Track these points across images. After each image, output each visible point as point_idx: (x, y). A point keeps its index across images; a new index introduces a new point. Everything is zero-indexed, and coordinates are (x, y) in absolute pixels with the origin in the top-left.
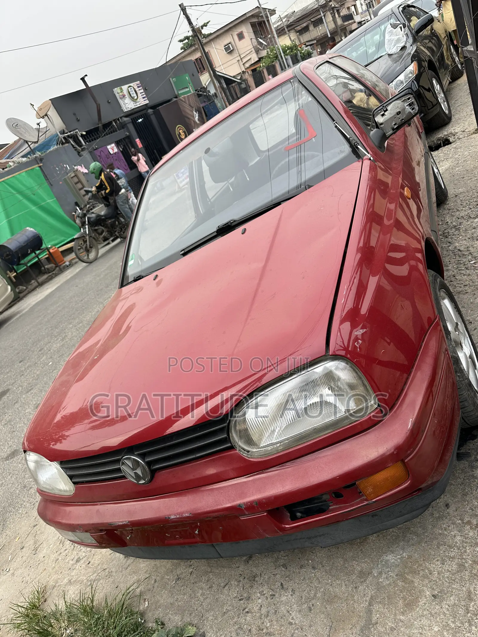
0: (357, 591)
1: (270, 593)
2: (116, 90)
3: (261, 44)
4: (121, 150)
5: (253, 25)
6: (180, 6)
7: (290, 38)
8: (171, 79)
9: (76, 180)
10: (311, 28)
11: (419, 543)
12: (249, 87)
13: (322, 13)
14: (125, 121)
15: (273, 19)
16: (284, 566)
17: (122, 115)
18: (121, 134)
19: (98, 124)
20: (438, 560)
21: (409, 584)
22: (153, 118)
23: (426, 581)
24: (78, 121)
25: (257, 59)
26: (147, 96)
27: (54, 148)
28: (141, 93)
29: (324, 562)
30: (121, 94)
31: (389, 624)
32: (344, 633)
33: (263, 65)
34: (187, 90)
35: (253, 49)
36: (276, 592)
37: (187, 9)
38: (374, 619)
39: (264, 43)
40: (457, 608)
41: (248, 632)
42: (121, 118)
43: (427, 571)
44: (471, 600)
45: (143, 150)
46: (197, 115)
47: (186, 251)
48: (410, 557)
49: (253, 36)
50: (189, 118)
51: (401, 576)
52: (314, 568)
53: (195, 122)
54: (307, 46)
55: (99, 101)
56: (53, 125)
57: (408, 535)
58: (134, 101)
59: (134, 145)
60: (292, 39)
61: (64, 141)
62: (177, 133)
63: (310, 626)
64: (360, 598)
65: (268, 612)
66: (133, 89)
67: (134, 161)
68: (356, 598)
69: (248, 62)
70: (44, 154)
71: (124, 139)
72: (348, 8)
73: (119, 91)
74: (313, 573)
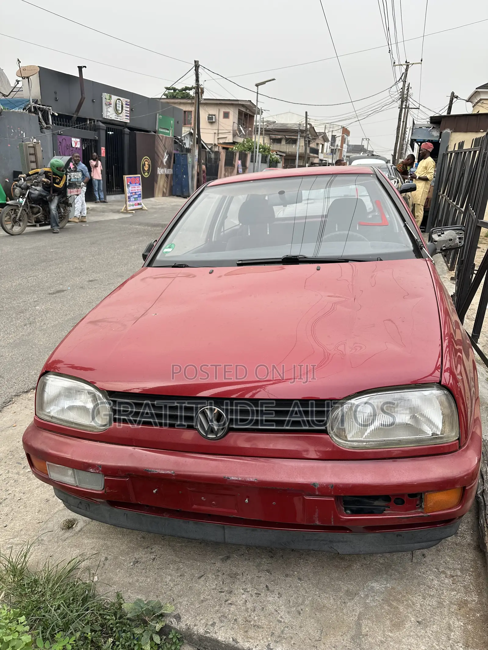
0: (346, 606)
1: (255, 592)
2: (105, 95)
3: (240, 131)
4: (84, 148)
5: (240, 113)
6: (195, 62)
7: (264, 140)
8: (158, 115)
9: (32, 151)
10: (283, 142)
11: (402, 579)
12: (219, 160)
13: (299, 135)
14: (100, 126)
15: (257, 118)
16: (268, 571)
17: (101, 119)
18: (90, 135)
19: (74, 114)
20: (419, 595)
21: (394, 609)
22: (127, 139)
23: (410, 610)
24: (57, 100)
25: (231, 141)
26: (130, 116)
27: (20, 110)
28: (126, 111)
29: (310, 576)
30: (108, 101)
31: (380, 638)
32: (335, 638)
33: (235, 149)
34: (167, 131)
35: (232, 131)
36: (262, 592)
37: (200, 68)
38: (364, 631)
39: (243, 131)
40: (439, 635)
41: (234, 621)
42: (97, 121)
43: (410, 602)
44: (451, 630)
45: (104, 160)
46: (167, 157)
47: (244, 262)
48: (393, 588)
49: (236, 121)
50: (158, 156)
51: (386, 601)
52: (300, 579)
53: (162, 162)
54: (277, 154)
55: (86, 95)
56: (30, 90)
57: (390, 571)
58: (116, 113)
59: (98, 151)
60: (265, 142)
61: (33, 110)
62: (142, 163)
63: (301, 627)
64: (349, 612)
65: (255, 607)
66: (121, 103)
67: (91, 165)
68: (344, 611)
69: (223, 139)
70: (7, 111)
71: (91, 140)
72: (318, 144)
73: (108, 97)
74: (299, 583)
